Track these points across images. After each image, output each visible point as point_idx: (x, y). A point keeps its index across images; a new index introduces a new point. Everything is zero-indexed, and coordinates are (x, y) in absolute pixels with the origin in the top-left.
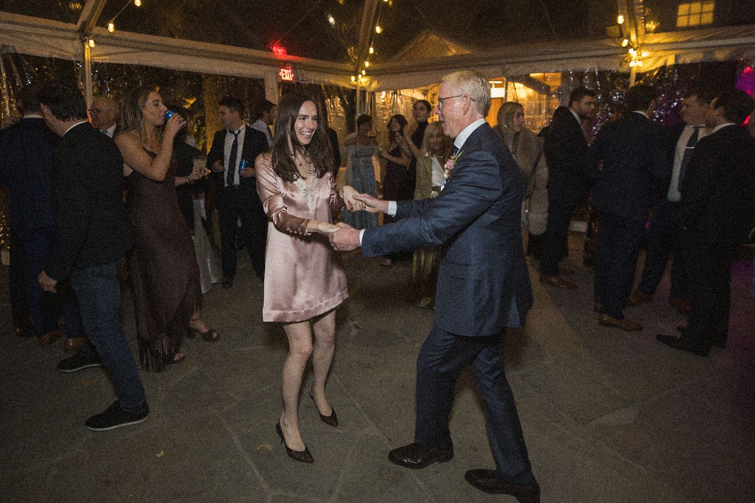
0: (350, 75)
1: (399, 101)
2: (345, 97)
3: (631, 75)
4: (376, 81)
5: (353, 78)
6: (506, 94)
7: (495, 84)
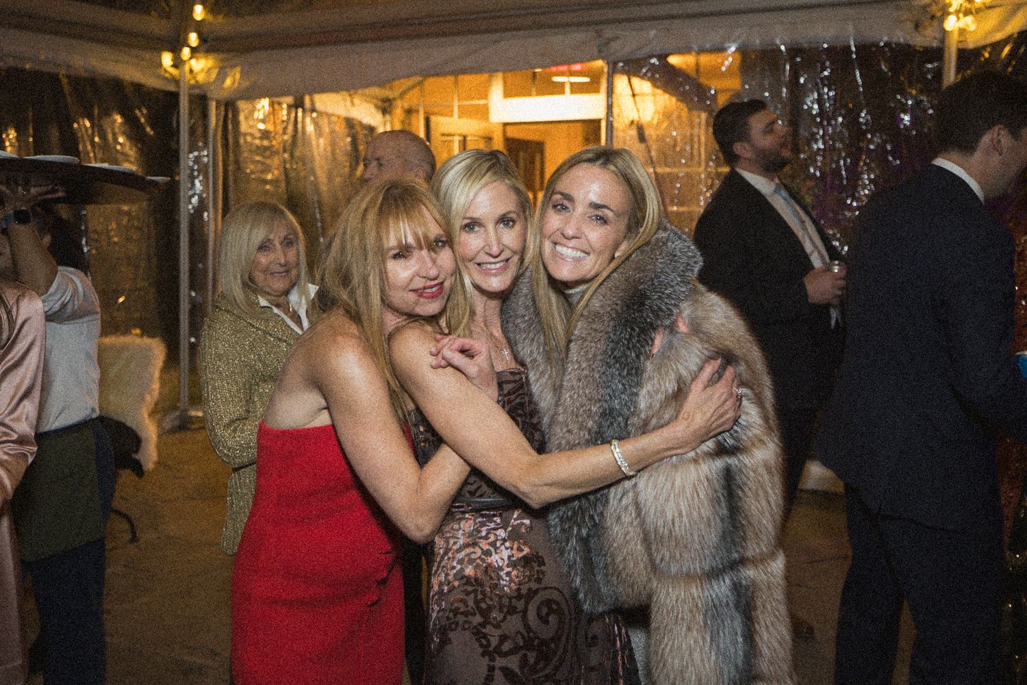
0: (159, 51)
1: (310, 128)
2: (142, 115)
3: (946, 55)
4: (238, 69)
5: (167, 59)
6: (610, 107)
7: (572, 84)
